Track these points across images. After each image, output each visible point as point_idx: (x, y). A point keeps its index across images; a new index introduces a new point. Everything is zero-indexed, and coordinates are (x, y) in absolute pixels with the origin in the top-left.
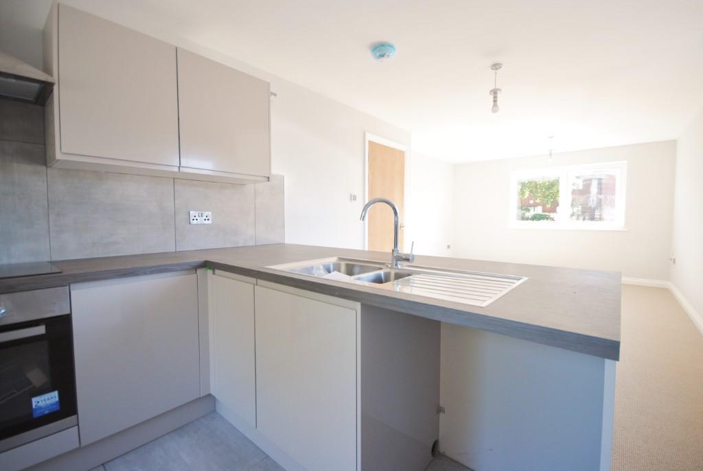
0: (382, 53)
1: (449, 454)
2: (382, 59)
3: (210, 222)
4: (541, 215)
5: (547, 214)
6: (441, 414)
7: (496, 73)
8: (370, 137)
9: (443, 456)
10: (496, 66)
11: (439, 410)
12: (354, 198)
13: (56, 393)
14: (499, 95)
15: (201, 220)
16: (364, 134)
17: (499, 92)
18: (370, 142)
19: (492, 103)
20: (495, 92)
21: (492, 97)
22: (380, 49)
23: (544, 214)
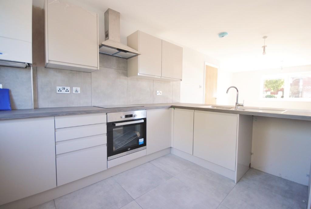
0: (223, 36)
1: (254, 168)
2: (223, 37)
3: (161, 94)
4: (270, 96)
5: (273, 95)
6: (252, 155)
7: (265, 40)
8: (207, 64)
9: (253, 168)
10: (265, 37)
11: (251, 154)
12: (200, 87)
13: (143, 139)
14: (266, 48)
15: (159, 94)
16: (204, 63)
17: (265, 47)
18: (206, 65)
19: (263, 51)
20: (264, 47)
21: (263, 48)
22: (222, 35)
23: (271, 95)
